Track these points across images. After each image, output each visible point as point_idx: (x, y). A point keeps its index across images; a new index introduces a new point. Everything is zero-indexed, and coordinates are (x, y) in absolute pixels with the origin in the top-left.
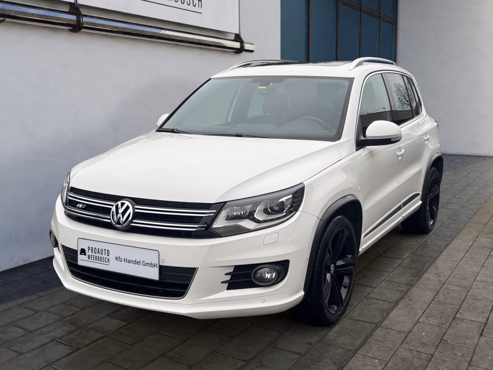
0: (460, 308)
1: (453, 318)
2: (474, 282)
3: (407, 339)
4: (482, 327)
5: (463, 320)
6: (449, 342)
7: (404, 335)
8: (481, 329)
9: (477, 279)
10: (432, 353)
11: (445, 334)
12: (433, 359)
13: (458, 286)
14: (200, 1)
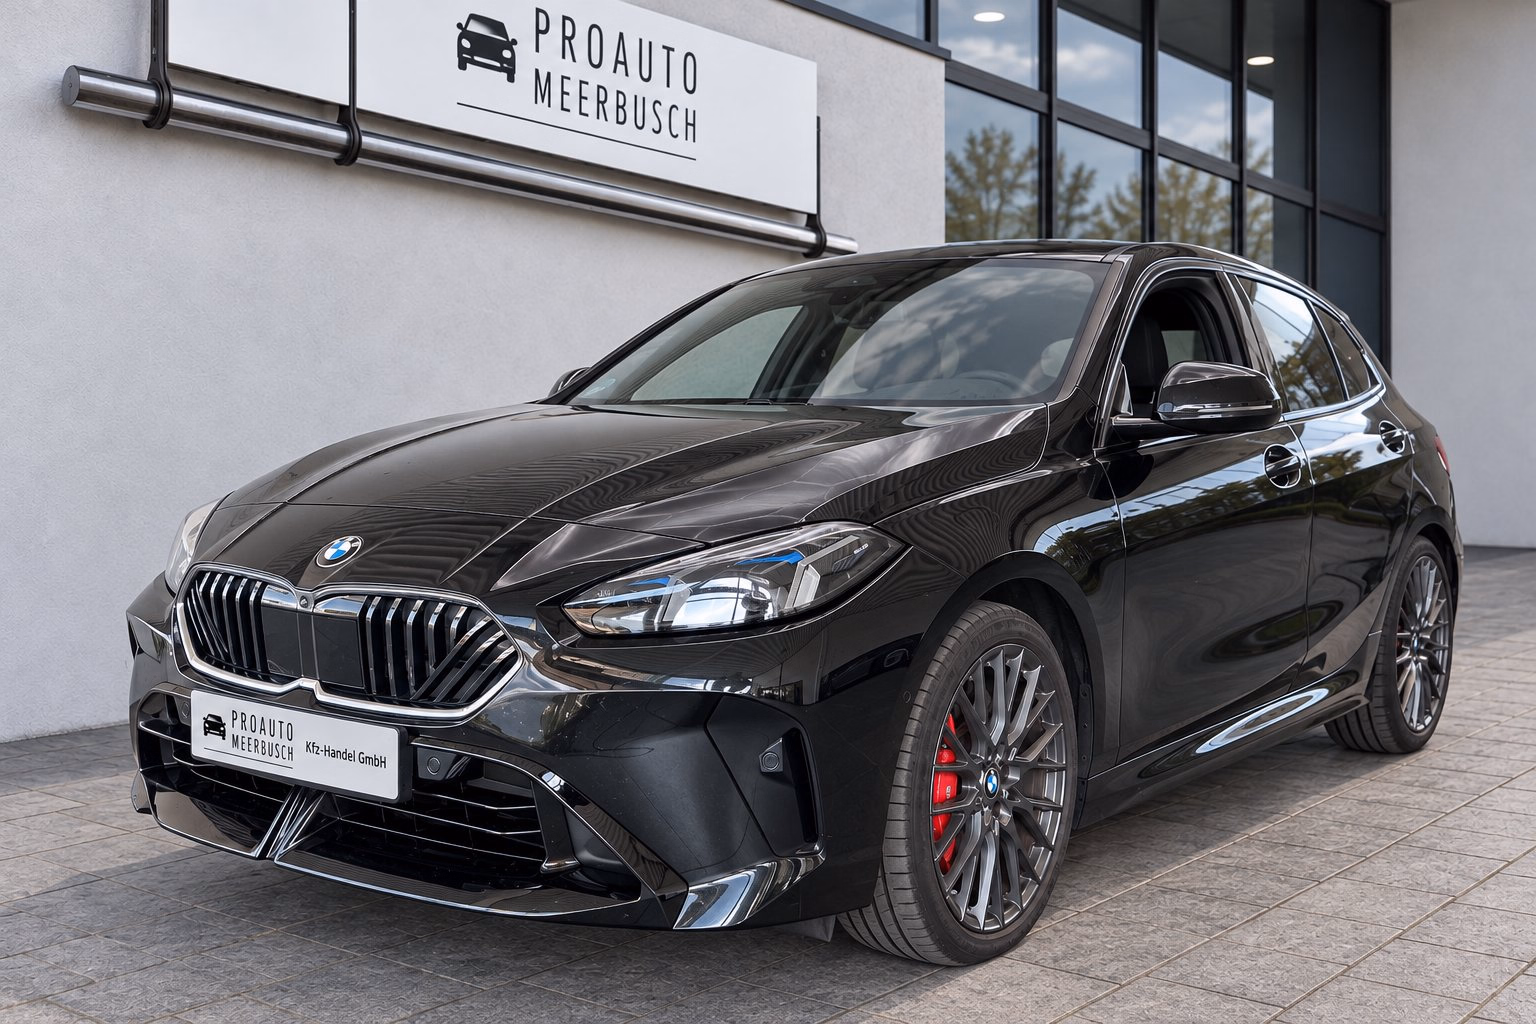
14: (690, 125)
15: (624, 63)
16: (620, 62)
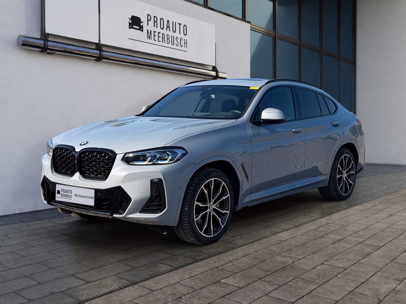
0: (329, 233)
1: (320, 237)
2: (352, 224)
3: (281, 243)
4: (337, 241)
5: (326, 238)
6: (308, 245)
7: (280, 242)
8: (334, 242)
9: (356, 222)
10: (291, 249)
11: (308, 242)
12: (290, 251)
13: (339, 225)
14: (186, 43)
15: (169, 27)
16: (168, 27)
